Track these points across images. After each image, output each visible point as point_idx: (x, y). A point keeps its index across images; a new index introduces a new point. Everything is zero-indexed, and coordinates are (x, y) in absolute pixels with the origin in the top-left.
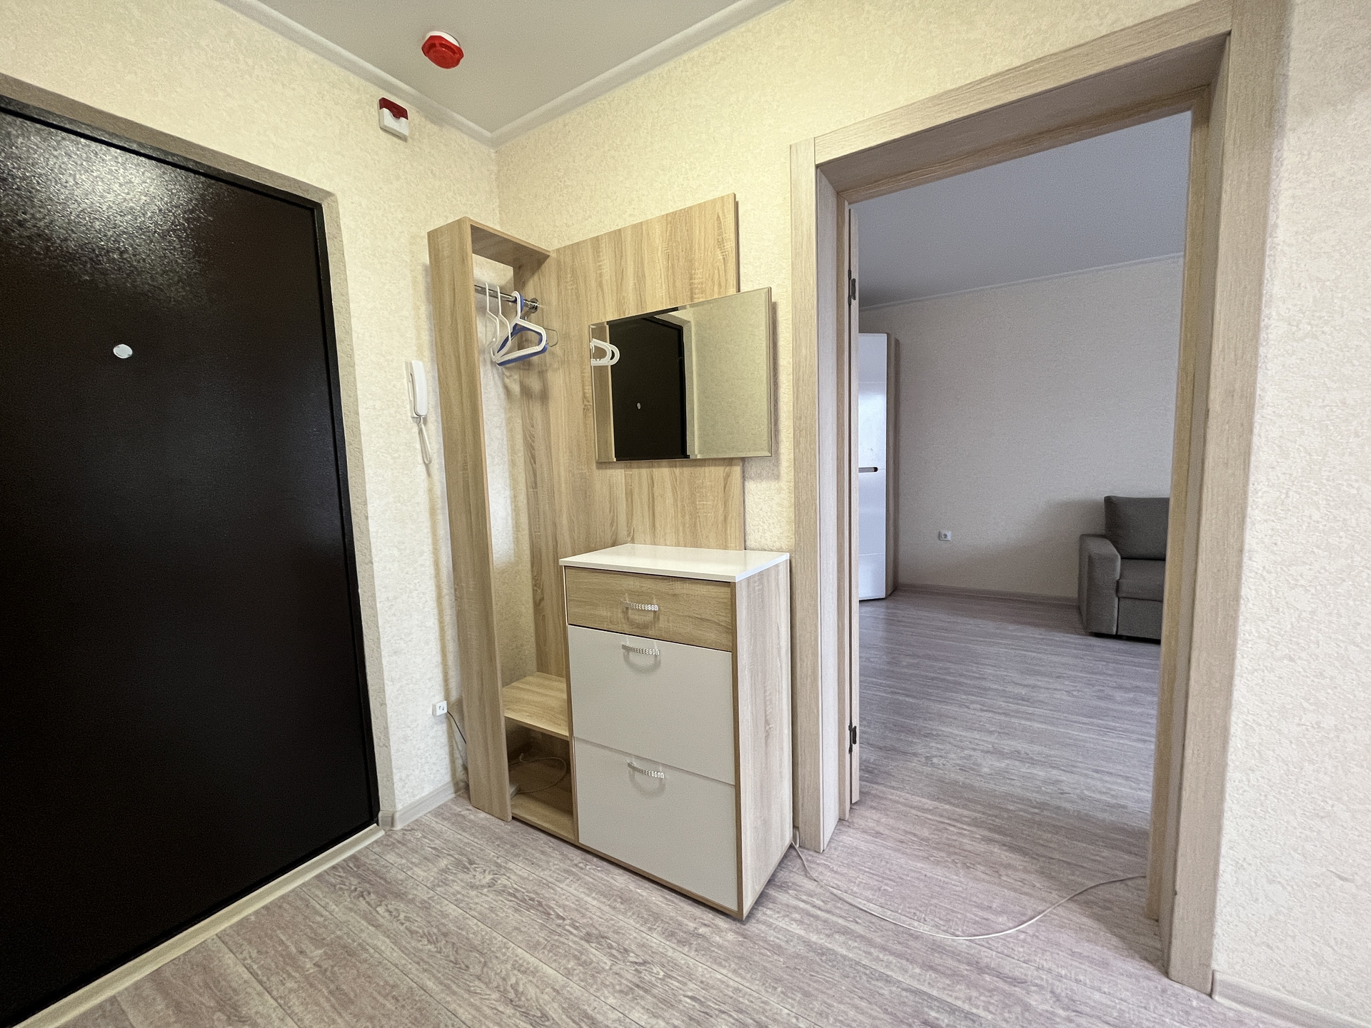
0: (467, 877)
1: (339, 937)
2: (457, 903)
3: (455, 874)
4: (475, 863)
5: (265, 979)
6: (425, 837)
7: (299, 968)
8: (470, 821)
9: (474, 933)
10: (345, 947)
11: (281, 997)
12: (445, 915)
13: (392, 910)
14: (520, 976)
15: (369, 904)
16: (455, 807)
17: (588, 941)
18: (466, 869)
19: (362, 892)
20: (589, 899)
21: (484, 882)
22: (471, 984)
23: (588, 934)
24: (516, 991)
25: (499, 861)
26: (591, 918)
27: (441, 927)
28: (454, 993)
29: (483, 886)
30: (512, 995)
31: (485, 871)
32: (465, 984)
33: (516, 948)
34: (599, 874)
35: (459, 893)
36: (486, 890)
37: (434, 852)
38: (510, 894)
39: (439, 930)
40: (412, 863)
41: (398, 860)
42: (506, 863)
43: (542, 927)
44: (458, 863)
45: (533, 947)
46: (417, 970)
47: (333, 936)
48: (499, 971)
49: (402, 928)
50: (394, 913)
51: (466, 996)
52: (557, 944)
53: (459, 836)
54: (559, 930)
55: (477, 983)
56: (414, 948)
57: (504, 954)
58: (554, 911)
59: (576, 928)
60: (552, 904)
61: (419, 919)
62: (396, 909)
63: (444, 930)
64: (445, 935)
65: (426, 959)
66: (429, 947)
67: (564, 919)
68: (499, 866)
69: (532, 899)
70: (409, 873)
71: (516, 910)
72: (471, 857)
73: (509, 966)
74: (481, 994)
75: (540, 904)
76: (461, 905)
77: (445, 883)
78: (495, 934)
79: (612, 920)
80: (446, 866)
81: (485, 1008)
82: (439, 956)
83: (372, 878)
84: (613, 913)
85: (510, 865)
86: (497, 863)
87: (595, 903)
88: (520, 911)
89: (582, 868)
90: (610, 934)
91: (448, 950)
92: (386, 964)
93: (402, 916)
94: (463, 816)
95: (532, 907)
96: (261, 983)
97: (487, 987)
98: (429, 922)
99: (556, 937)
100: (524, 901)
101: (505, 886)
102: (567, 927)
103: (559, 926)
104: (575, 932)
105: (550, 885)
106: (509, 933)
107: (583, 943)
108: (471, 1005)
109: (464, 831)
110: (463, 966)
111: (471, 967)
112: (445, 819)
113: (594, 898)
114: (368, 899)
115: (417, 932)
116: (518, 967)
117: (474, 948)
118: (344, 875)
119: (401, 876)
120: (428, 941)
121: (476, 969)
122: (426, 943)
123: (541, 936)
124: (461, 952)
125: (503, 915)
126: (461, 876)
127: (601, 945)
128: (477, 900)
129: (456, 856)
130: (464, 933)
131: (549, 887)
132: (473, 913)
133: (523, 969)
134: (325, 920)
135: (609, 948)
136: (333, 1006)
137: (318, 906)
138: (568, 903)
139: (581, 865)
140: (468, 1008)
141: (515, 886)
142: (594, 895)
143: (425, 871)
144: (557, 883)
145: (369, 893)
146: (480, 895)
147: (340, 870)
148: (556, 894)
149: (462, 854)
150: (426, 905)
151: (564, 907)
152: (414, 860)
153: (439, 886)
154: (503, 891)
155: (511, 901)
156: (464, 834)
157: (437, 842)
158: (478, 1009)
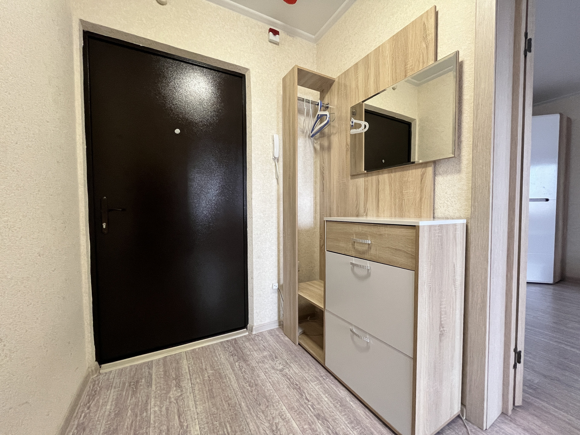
0: (272, 363)
1: (220, 369)
2: (266, 373)
3: (268, 360)
4: (277, 358)
5: (192, 374)
6: (262, 340)
7: (203, 376)
8: (281, 339)
9: (267, 390)
10: (220, 374)
11: (193, 384)
12: (258, 376)
13: (241, 365)
14: (281, 420)
15: (234, 360)
16: (277, 332)
17: (318, 419)
18: (273, 360)
19: (233, 354)
20: (324, 397)
21: (279, 368)
22: (259, 413)
23: (319, 415)
24: (277, 427)
25: (288, 361)
26: (322, 407)
27: (256, 381)
28: (251, 414)
29: (278, 370)
30: (274, 428)
31: (280, 363)
32: (257, 412)
33: (283, 405)
34: (332, 386)
35: (267, 369)
36: (278, 372)
37: (263, 347)
38: (288, 378)
39: (255, 382)
40: (254, 349)
41: (250, 346)
42: (290, 363)
43: (298, 400)
44: (271, 356)
45: (291, 408)
46: (241, 396)
47: (218, 367)
48: (272, 413)
49: (242, 375)
50: (241, 367)
51: (255, 418)
52: (302, 412)
53: (275, 345)
54: (305, 405)
55: (261, 414)
56: (243, 385)
57: (277, 406)
58: (305, 395)
59: (314, 409)
60: (305, 391)
61: (249, 374)
62: (242, 366)
63: (256, 383)
64: (256, 385)
65: (246, 393)
66: (248, 387)
67: (309, 401)
68: (287, 363)
69: (297, 385)
70: (252, 353)
71: (288, 387)
72: (277, 355)
73: (277, 412)
74: (261, 420)
75: (300, 388)
76: (266, 375)
77: (263, 362)
78: (276, 394)
79: (333, 413)
80: (266, 355)
81: (261, 428)
82: (251, 393)
83: (239, 350)
84: (334, 409)
85: (292, 365)
86: (286, 361)
87: (326, 399)
88: (290, 388)
89: (324, 379)
90: (330, 420)
91: (255, 393)
92: (231, 388)
93: (243, 370)
94: (279, 337)
95: (296, 388)
96: (190, 376)
97: (265, 418)
98: (252, 377)
99: (303, 409)
100: (293, 384)
101: (287, 373)
102: (309, 406)
103: (305, 403)
104: (312, 410)
105: (307, 381)
106: (282, 397)
107: (315, 418)
108: (256, 423)
109: (278, 343)
110: (258, 403)
111: (261, 405)
112: (272, 335)
113: (326, 397)
114: (234, 358)
115: (246, 379)
116: (281, 415)
117: (265, 397)
118: (230, 345)
119: (248, 353)
120: (249, 385)
121: (263, 407)
122: (248, 385)
123: (295, 405)
124: (259, 395)
125: (282, 386)
126: (270, 361)
127: (324, 424)
128: (273, 375)
129: (271, 353)
130: (264, 388)
131: (306, 382)
132: (270, 380)
133: (283, 417)
134: (217, 360)
135: (328, 427)
136: (207, 396)
137: (217, 354)
138: (313, 394)
139: (324, 377)
140: (254, 424)
141: (291, 375)
142: (327, 395)
143: (257, 354)
144: (311, 382)
145: (235, 355)
146: (275, 373)
147: (229, 342)
148: (308, 387)
149: (274, 353)
150: (253, 369)
151: (310, 395)
152: (255, 348)
153: (261, 363)
154: (285, 375)
155: (287, 381)
156: (277, 344)
157: (266, 344)
158: (258, 427)
